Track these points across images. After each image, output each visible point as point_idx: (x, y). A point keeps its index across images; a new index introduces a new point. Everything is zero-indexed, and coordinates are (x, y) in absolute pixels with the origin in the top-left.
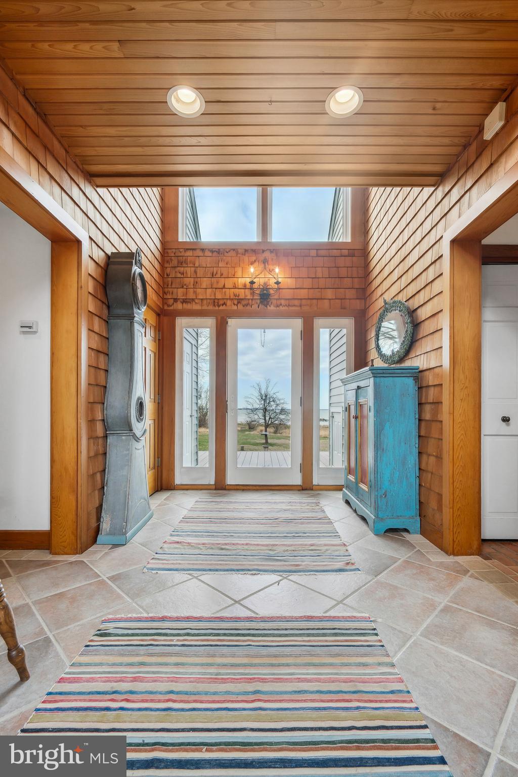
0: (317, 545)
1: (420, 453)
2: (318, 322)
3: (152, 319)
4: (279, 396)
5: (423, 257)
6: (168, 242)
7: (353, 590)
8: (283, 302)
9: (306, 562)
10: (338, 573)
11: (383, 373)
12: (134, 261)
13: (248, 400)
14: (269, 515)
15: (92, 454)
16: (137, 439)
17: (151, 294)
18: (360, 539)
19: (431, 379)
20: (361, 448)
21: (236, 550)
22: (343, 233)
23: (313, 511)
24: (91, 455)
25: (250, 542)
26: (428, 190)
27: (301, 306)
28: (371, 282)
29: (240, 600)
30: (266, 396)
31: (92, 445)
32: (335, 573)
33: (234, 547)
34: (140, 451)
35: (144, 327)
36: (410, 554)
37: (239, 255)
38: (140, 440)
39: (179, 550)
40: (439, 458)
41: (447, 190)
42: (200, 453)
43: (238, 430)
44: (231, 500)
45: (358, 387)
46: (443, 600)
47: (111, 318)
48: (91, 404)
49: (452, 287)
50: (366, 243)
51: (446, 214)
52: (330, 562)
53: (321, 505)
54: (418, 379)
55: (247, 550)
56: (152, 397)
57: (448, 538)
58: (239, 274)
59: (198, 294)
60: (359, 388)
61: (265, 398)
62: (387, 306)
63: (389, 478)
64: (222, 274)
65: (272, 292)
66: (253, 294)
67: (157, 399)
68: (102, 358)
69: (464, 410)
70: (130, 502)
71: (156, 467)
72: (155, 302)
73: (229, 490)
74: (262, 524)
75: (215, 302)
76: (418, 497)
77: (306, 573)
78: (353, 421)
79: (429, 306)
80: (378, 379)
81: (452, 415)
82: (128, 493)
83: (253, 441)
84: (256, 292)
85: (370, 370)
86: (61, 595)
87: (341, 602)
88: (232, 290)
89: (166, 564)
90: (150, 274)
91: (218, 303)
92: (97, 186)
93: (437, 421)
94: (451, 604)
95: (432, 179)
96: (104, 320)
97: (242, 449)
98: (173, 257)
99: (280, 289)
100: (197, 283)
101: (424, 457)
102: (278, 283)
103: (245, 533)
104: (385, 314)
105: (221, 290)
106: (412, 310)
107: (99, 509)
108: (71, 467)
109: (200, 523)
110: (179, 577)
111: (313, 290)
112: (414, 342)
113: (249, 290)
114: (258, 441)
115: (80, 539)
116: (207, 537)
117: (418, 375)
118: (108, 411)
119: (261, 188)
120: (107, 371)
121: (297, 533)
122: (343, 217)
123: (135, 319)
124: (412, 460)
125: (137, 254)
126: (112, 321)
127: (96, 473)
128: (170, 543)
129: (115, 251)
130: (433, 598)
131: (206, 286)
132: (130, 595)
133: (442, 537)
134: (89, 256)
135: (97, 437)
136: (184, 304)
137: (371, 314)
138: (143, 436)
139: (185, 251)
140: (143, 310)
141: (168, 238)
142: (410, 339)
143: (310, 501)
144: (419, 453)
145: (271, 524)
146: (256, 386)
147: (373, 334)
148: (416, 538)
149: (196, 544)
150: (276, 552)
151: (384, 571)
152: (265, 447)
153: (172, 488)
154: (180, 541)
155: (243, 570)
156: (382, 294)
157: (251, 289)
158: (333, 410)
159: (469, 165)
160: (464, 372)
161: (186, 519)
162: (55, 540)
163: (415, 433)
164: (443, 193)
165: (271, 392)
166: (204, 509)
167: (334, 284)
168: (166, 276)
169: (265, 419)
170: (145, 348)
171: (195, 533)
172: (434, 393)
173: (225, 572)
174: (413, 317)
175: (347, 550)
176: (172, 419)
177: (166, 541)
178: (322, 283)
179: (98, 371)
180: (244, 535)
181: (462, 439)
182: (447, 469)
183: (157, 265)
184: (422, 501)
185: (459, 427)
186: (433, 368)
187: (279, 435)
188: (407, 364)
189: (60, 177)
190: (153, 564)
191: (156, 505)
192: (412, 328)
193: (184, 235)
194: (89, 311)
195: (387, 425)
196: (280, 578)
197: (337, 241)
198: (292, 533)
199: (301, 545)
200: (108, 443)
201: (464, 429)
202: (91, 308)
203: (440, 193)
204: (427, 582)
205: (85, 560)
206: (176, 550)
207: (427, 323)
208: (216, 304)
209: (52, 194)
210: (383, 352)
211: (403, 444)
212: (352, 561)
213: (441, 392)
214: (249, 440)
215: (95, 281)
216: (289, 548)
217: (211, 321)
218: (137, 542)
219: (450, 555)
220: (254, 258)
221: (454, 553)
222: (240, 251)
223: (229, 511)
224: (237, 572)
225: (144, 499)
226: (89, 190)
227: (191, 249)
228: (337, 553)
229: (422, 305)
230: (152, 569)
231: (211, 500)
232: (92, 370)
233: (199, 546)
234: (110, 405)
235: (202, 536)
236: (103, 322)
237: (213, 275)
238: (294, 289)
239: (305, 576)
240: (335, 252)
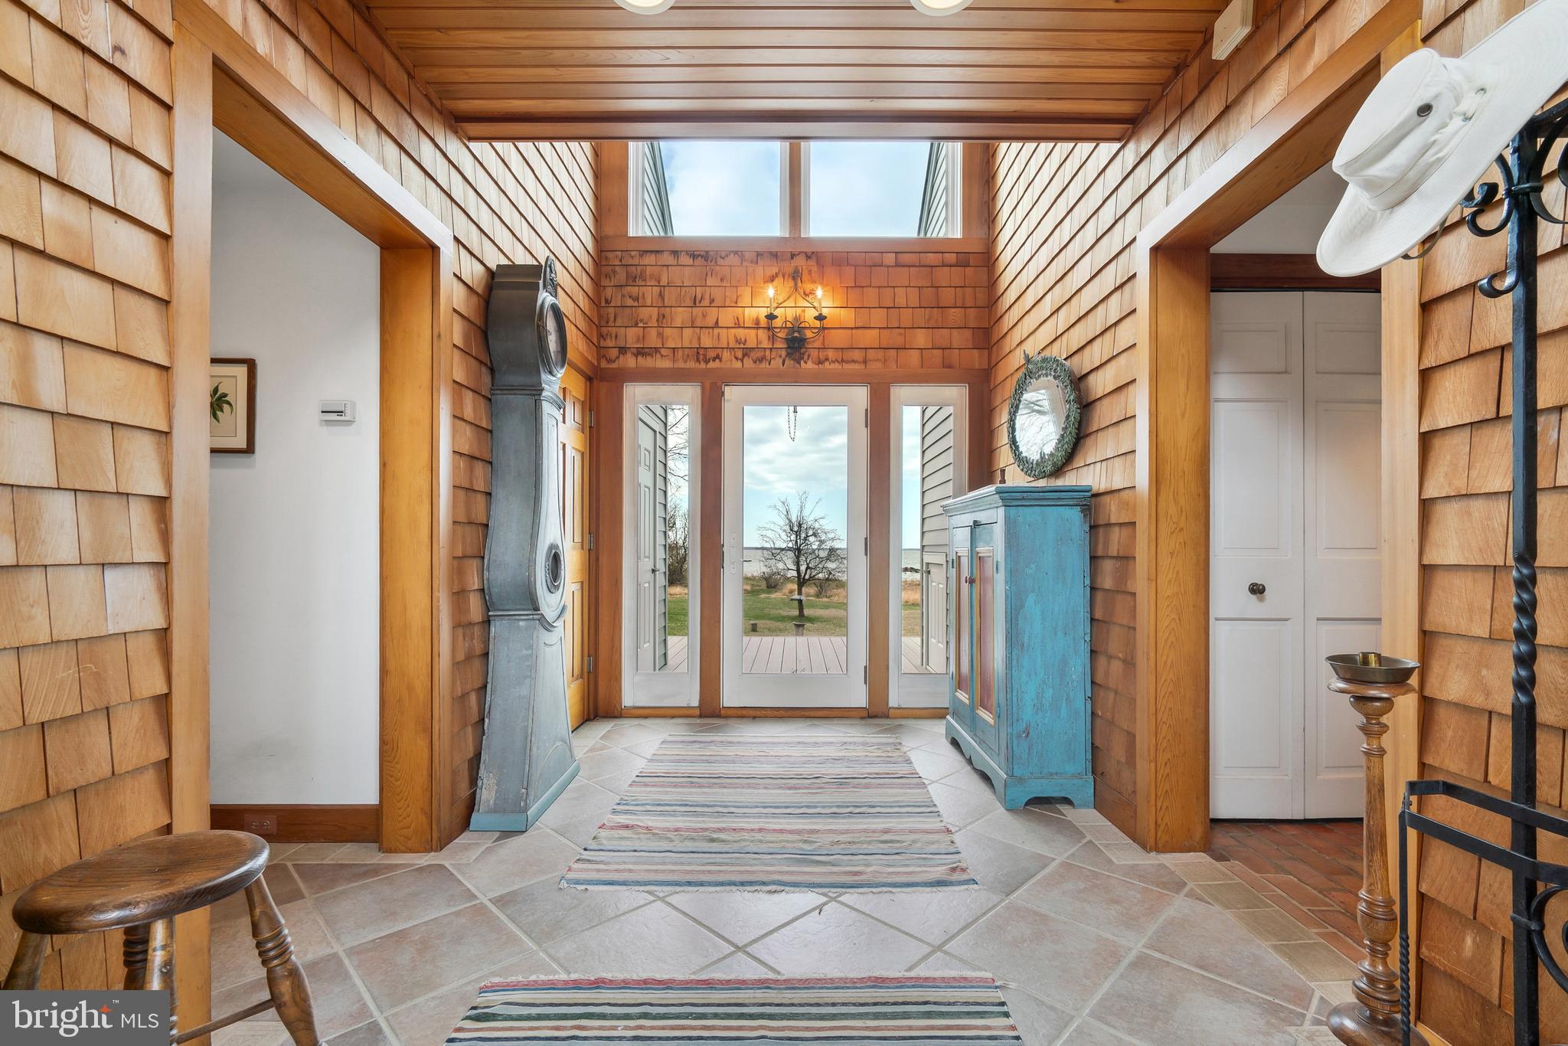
0: (896, 832)
1: (1093, 652)
2: (899, 393)
3: (578, 388)
4: (826, 524)
5: (1099, 275)
6: (607, 237)
7: (962, 923)
8: (831, 354)
9: (874, 868)
10: (934, 889)
11: (1023, 499)
12: (541, 282)
13: (764, 533)
14: (804, 770)
15: (461, 656)
16: (548, 626)
17: (574, 340)
18: (978, 819)
19: (1113, 511)
20: (980, 640)
21: (739, 841)
22: (946, 218)
23: (889, 761)
24: (458, 660)
25: (767, 826)
26: (1107, 149)
27: (865, 362)
28: (1001, 317)
29: (746, 946)
30: (800, 525)
31: (461, 638)
32: (930, 889)
33: (736, 836)
34: (554, 648)
35: (561, 406)
36: (1075, 848)
37: (745, 264)
38: (555, 627)
39: (629, 843)
40: (1130, 663)
41: (1144, 149)
42: (671, 640)
43: (745, 590)
44: (730, 739)
45: (975, 522)
46: (1135, 944)
47: (498, 392)
48: (458, 562)
49: (1154, 335)
50: (991, 241)
51: (1142, 196)
52: (920, 866)
53: (905, 749)
54: (1090, 510)
55: (761, 841)
56: (578, 539)
57: (1146, 817)
58: (746, 300)
59: (668, 338)
60: (976, 524)
61: (798, 528)
62: (1030, 366)
63: (1035, 701)
64: (712, 301)
65: (809, 334)
66: (773, 338)
67: (587, 541)
68: (480, 469)
69: (1178, 572)
70: (534, 749)
71: (586, 674)
72: (582, 354)
73: (727, 717)
74: (790, 788)
75: (699, 354)
76: (1089, 736)
77: (874, 890)
78: (965, 587)
79: (1110, 369)
80: (1013, 511)
81: (1154, 583)
82: (530, 731)
83: (774, 612)
84: (779, 335)
85: (998, 493)
86: (400, 936)
87: (939, 948)
88: (733, 330)
89: (603, 871)
90: (573, 301)
91: (705, 355)
92: (470, 139)
93: (1125, 592)
94: (1149, 952)
95: (1116, 129)
96: (484, 396)
97: (754, 629)
98: (617, 268)
99: (824, 328)
100: (664, 317)
101: (1102, 661)
102: (820, 318)
103: (757, 807)
104: (1027, 381)
105: (711, 330)
106: (1078, 377)
107: (475, 762)
108: (420, 683)
109: (670, 786)
110: (629, 897)
111: (889, 330)
112: (1082, 438)
113: (766, 331)
114: (784, 613)
115: (439, 821)
116: (683, 816)
117: (1090, 502)
118: (492, 573)
119: (788, 143)
120: (489, 494)
121: (857, 806)
122: (946, 188)
123: (544, 394)
124: (1079, 665)
125: (548, 269)
126: (500, 398)
127: (468, 693)
128: (612, 828)
129: (504, 262)
130: (1116, 939)
131: (682, 323)
132: (534, 935)
133: (1135, 816)
134: (455, 274)
135: (471, 624)
136: (639, 358)
137: (1000, 378)
138: (560, 620)
139: (641, 256)
140: (559, 376)
141: (609, 230)
142: (1074, 431)
143: (884, 740)
144: (1091, 651)
145: (807, 788)
146: (780, 505)
147: (1005, 417)
148: (1088, 818)
149: (663, 829)
150: (816, 845)
151: (1023, 883)
152: (798, 626)
153: (616, 713)
154: (630, 823)
155: (751, 883)
156: (1022, 342)
157: (769, 328)
158: (928, 558)
159: (1186, 104)
160: (1176, 501)
161: (643, 779)
162: (388, 825)
163: (1083, 614)
164: (1137, 155)
165: (809, 520)
166: (678, 758)
167: (929, 320)
168: (603, 304)
169: (798, 570)
170: (564, 445)
171: (661, 808)
172: (1120, 538)
173: (718, 888)
174: (1079, 391)
175: (952, 842)
176: (617, 581)
177: (604, 824)
178: (906, 317)
179: (473, 494)
180: (755, 810)
181: (1173, 629)
182: (1144, 682)
183: (585, 282)
184: (1098, 743)
185: (1168, 606)
186: (1119, 490)
187: (825, 600)
188: (1069, 480)
189: (399, 126)
190: (580, 871)
191: (587, 749)
192: (1079, 411)
193: (640, 225)
194: (454, 381)
195: (1030, 600)
196: (824, 899)
197: (934, 235)
198: (848, 807)
199: (865, 831)
200: (492, 634)
201: (1177, 609)
202: (459, 375)
203: (1130, 154)
204: (1105, 906)
205: (447, 864)
206: (623, 843)
207: (1106, 402)
208: (701, 357)
209: (383, 161)
210: (1024, 455)
211: (1060, 634)
212: (963, 865)
213: (1133, 537)
214: (766, 611)
215: (466, 323)
216: (841, 838)
217: (691, 392)
218: (547, 827)
219: (1151, 850)
220: (774, 270)
221: (1158, 849)
222: (747, 255)
223: (726, 762)
224: (741, 888)
225: (563, 740)
226: (454, 147)
227: (651, 252)
228: (933, 848)
229: (1097, 368)
230: (578, 882)
231: (693, 739)
232: (461, 494)
233: (669, 835)
234: (495, 561)
235: (674, 814)
236: (481, 398)
237: (695, 303)
238: (852, 328)
239: (871, 894)
240: (931, 258)
